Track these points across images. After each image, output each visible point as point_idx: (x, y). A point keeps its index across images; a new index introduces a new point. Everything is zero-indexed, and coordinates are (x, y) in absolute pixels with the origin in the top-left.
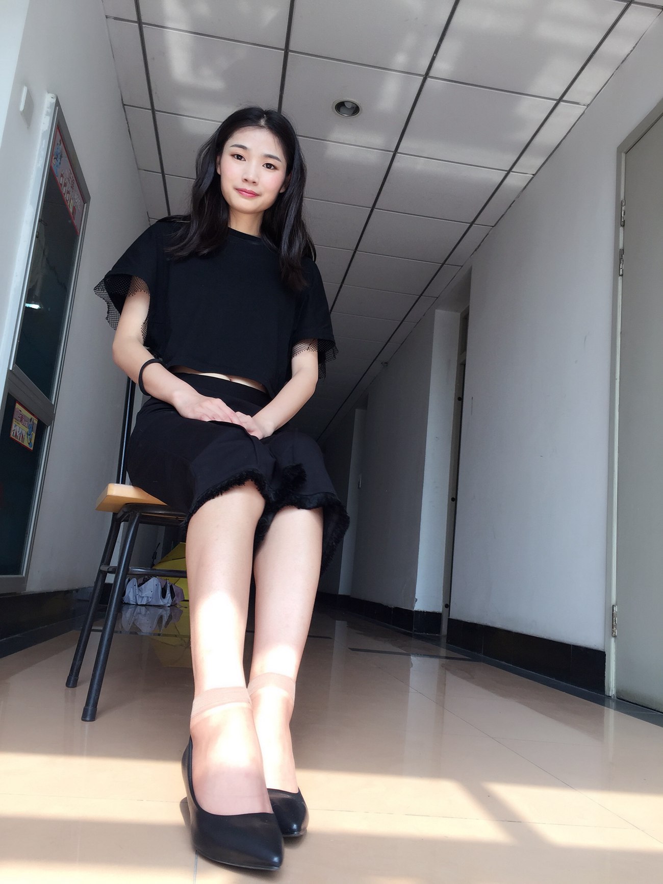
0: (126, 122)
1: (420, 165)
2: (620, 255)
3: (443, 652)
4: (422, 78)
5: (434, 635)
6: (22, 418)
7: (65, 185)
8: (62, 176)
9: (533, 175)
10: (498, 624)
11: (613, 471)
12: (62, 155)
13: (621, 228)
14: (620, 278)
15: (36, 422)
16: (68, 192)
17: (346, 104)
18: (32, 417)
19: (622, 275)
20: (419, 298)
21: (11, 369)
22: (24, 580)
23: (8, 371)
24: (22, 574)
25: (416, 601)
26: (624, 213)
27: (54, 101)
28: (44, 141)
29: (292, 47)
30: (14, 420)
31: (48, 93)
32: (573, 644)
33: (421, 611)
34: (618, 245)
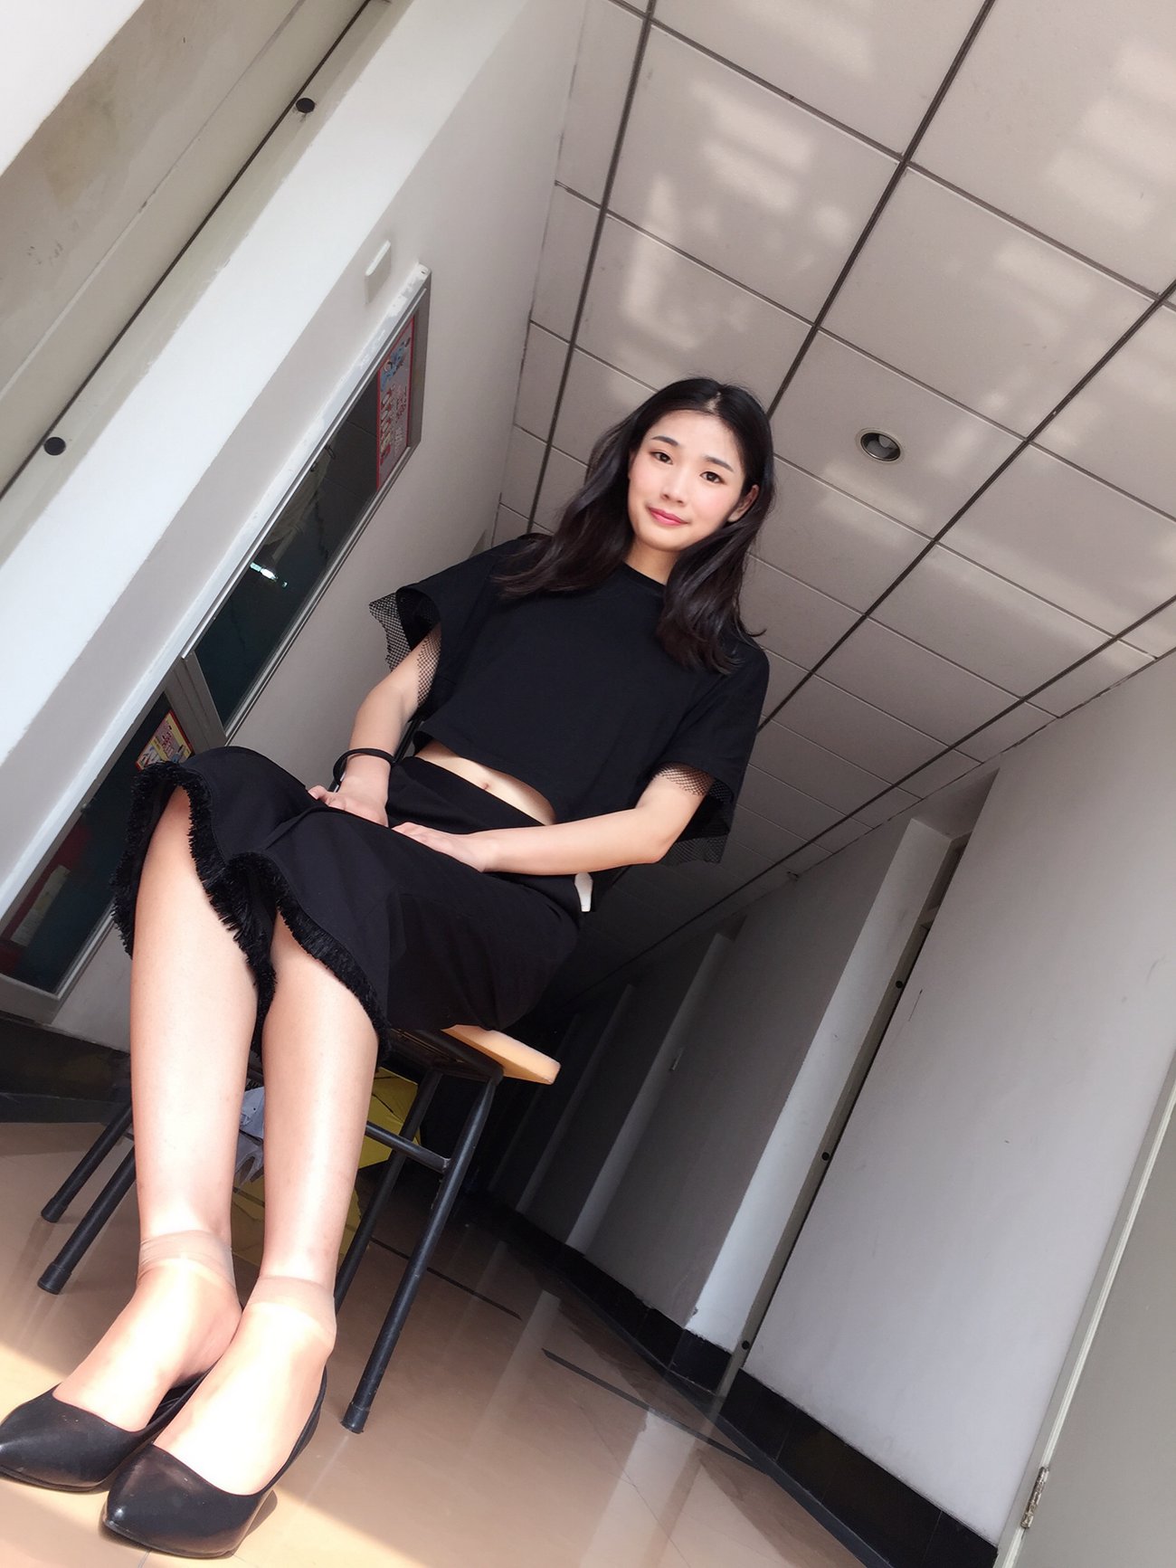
0: (523, 347)
1: (969, 577)
3: (708, 1428)
4: (1021, 441)
6: (168, 740)
7: (389, 408)
8: (390, 393)
9: (1156, 658)
12: (401, 362)
16: (389, 421)
17: (881, 437)
18: (185, 744)
20: (890, 789)
21: (184, 657)
22: (55, 1006)
23: (179, 661)
24: (57, 994)
25: (695, 1313)
27: (424, 277)
28: (384, 331)
30: (154, 738)
31: (420, 263)
32: (944, 1510)
33: (697, 1336)
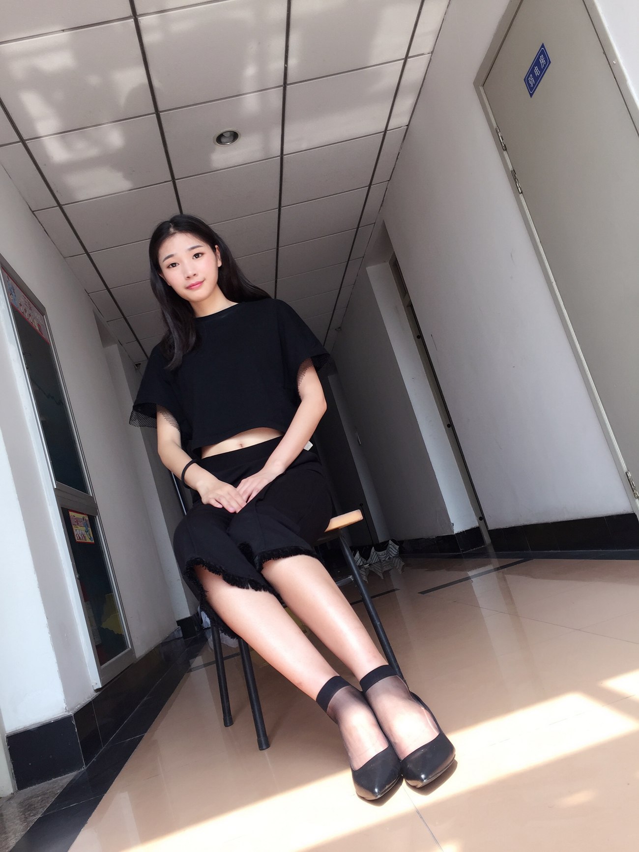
2: (513, 176)
4: (282, 88)
5: (480, 547)
6: (77, 520)
7: (26, 312)
8: (21, 305)
9: (407, 126)
10: (534, 521)
11: (581, 361)
12: (14, 290)
13: (505, 153)
14: (521, 195)
15: (87, 518)
16: (30, 315)
17: (224, 134)
18: (83, 516)
19: (522, 193)
20: (347, 264)
21: (55, 487)
22: (132, 652)
23: (55, 490)
24: (129, 647)
25: (453, 525)
26: (502, 138)
29: (161, 108)
30: (73, 526)
32: (605, 516)
33: (461, 532)
34: (508, 169)
